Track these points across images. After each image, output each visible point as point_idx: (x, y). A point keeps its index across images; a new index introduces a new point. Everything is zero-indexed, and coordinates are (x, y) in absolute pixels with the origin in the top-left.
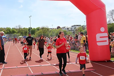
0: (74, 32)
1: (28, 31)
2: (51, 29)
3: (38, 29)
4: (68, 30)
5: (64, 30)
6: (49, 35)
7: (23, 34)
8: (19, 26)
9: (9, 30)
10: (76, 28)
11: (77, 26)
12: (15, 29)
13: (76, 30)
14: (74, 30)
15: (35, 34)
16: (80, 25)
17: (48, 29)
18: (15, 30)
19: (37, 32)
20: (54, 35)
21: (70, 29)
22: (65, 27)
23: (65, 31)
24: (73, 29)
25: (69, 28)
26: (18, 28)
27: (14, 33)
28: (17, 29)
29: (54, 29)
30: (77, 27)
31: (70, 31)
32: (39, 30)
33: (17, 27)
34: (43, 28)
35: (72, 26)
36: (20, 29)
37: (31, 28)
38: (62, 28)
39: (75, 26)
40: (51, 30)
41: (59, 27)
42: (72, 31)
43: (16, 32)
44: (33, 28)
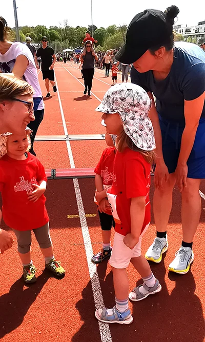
3: (111, 30)
4: (187, 35)
7: (74, 44)
8: (66, 21)
9: (43, 31)
12: (56, 29)
14: (203, 35)
15: (105, 43)
18: (55, 32)
19: (109, 39)
21: (193, 32)
24: (202, 31)
25: (192, 30)
26: (63, 27)
27: (54, 40)
28: (59, 31)
31: (194, 36)
32: (113, 34)
33: (60, 24)
34: (123, 29)
35: (200, 24)
36: (68, 29)
37: (95, 28)
42: (199, 38)
43: (58, 38)
44: (99, 28)
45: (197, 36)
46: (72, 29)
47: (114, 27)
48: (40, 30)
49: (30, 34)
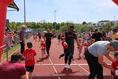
0: (100, 29)
1: (52, 26)
2: (76, 24)
4: (94, 26)
5: (90, 25)
8: (44, 21)
9: (35, 24)
10: (104, 24)
11: (105, 21)
12: (40, 23)
13: (103, 26)
14: (101, 26)
15: (60, 29)
16: (109, 21)
17: (72, 25)
19: (62, 27)
20: (79, 31)
21: (97, 25)
22: (91, 23)
23: (91, 27)
26: (43, 23)
28: (41, 24)
29: (79, 24)
30: (105, 23)
31: (97, 27)
32: (63, 25)
33: (41, 21)
34: (67, 24)
35: (99, 22)
37: (56, 23)
38: (88, 24)
39: (102, 21)
40: (77, 26)
41: (84, 23)
43: (40, 27)
45: (99, 27)
46: (47, 23)
48: (33, 24)
49: (29, 25)
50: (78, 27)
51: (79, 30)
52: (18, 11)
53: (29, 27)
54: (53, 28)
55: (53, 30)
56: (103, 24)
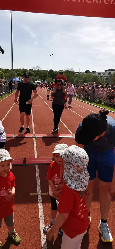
0: (107, 79)
1: (48, 74)
2: (78, 73)
4: (99, 76)
5: (94, 75)
6: (75, 81)
7: (41, 78)
8: (38, 67)
10: (111, 74)
11: (113, 70)
12: (32, 70)
13: (110, 76)
14: (107, 76)
17: (73, 74)
18: (32, 72)
21: (102, 75)
22: (95, 72)
23: (95, 77)
24: (107, 74)
25: (102, 74)
26: (36, 70)
27: (31, 76)
28: (34, 71)
29: (81, 73)
30: (112, 72)
31: (103, 76)
33: (34, 68)
34: (67, 72)
35: (106, 71)
36: (39, 71)
37: (52, 71)
38: (91, 73)
39: (109, 70)
41: (87, 71)
42: (105, 78)
43: (33, 75)
44: (54, 71)
45: (104, 76)
46: (41, 71)
47: (62, 70)
48: (24, 71)
49: (19, 73)
50: (79, 76)
51: (80, 80)
52: (3, 54)
53: (19, 75)
54: (49, 77)
55: (48, 79)
56: (109, 73)
